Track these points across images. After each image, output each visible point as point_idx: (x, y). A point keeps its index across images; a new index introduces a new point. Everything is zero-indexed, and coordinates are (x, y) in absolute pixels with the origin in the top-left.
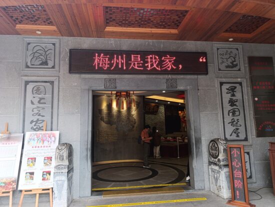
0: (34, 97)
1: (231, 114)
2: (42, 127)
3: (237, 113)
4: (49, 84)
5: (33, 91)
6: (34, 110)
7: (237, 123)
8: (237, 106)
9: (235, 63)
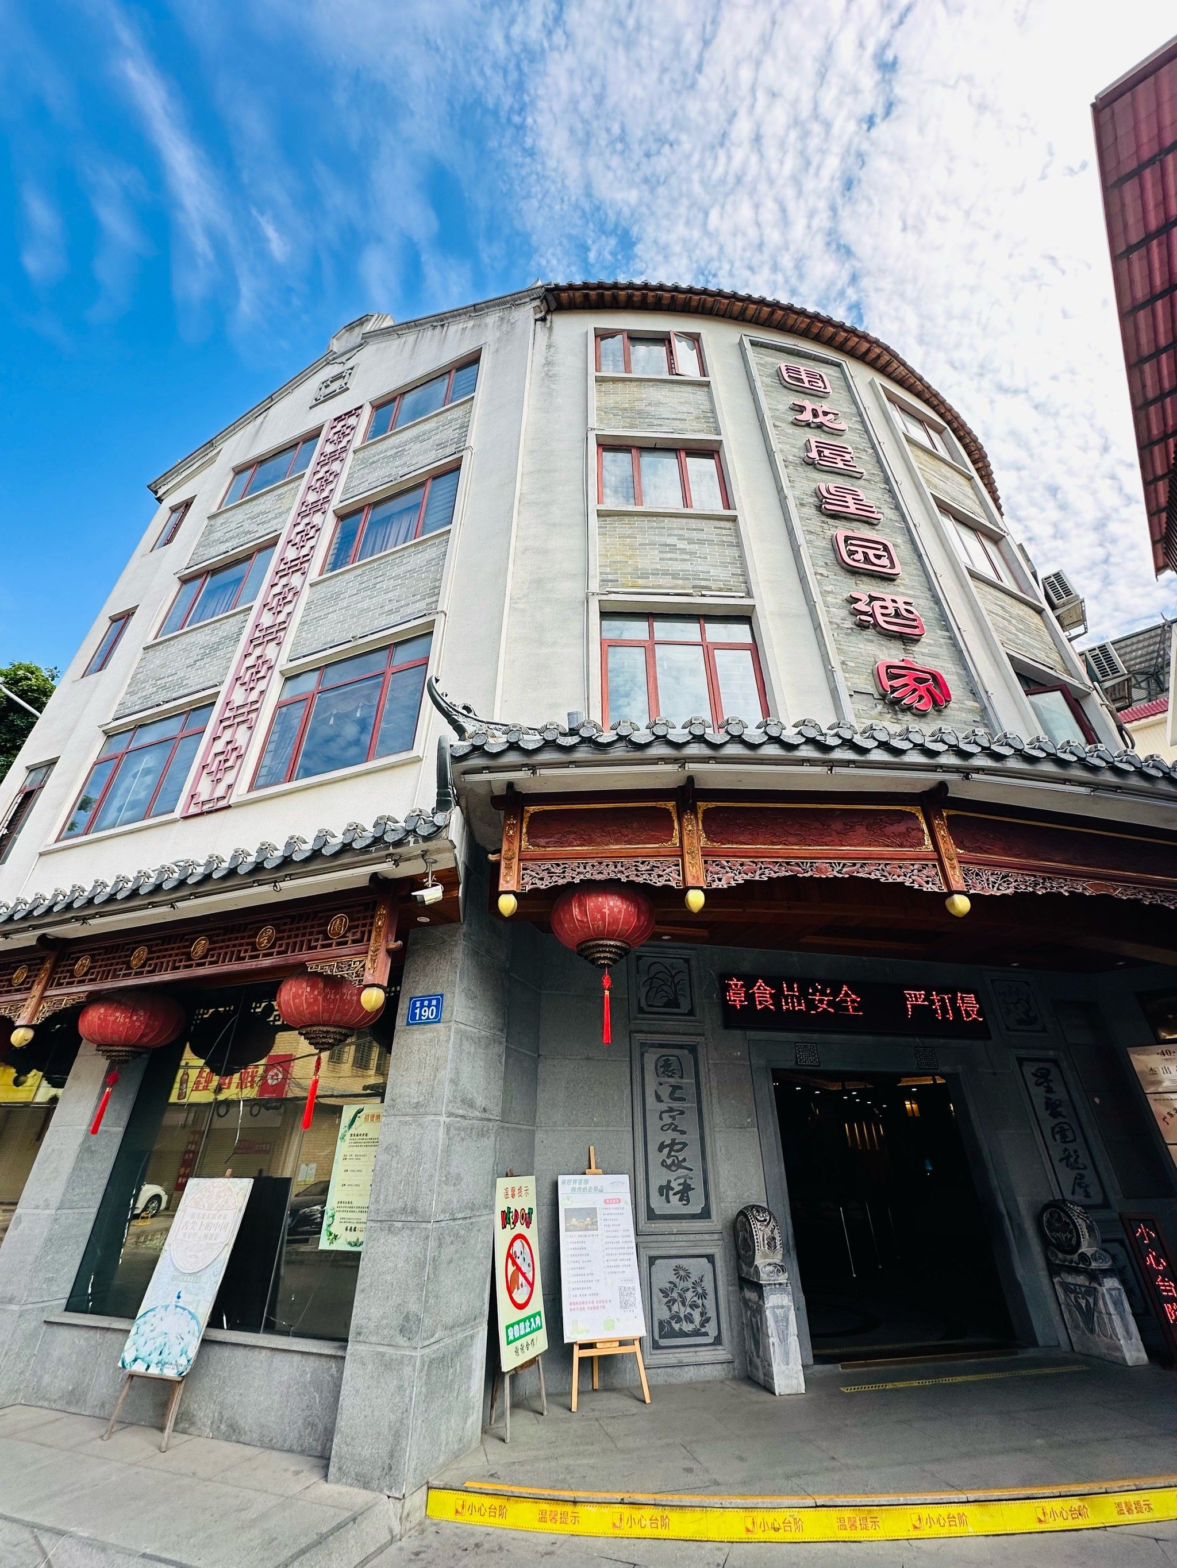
0: (661, 1084)
1: (1058, 1137)
2: (684, 1160)
3: (1070, 1136)
4: (686, 1052)
5: (656, 1069)
6: (664, 1115)
7: (1076, 1160)
8: (1064, 1117)
9: (1032, 1014)
